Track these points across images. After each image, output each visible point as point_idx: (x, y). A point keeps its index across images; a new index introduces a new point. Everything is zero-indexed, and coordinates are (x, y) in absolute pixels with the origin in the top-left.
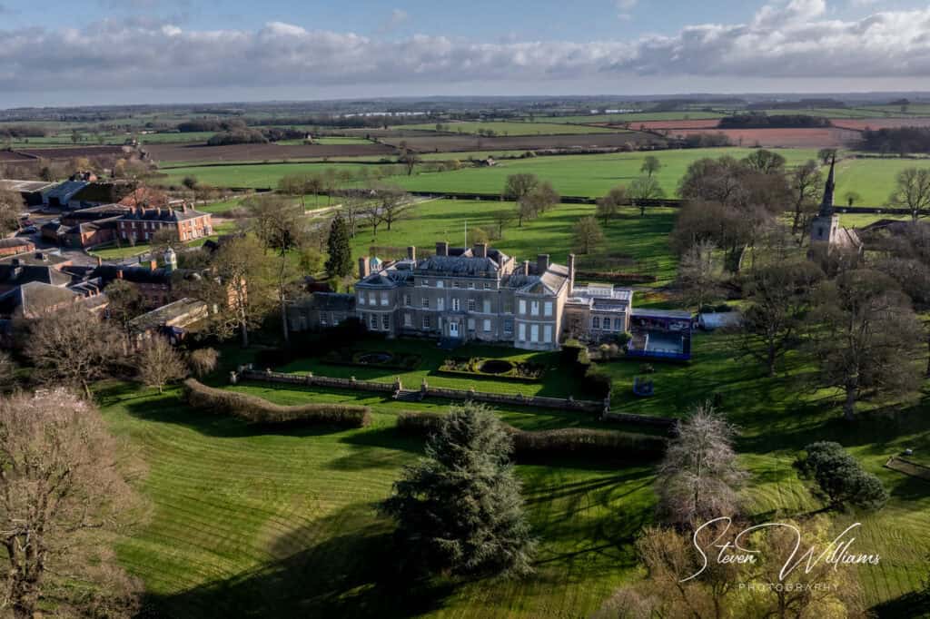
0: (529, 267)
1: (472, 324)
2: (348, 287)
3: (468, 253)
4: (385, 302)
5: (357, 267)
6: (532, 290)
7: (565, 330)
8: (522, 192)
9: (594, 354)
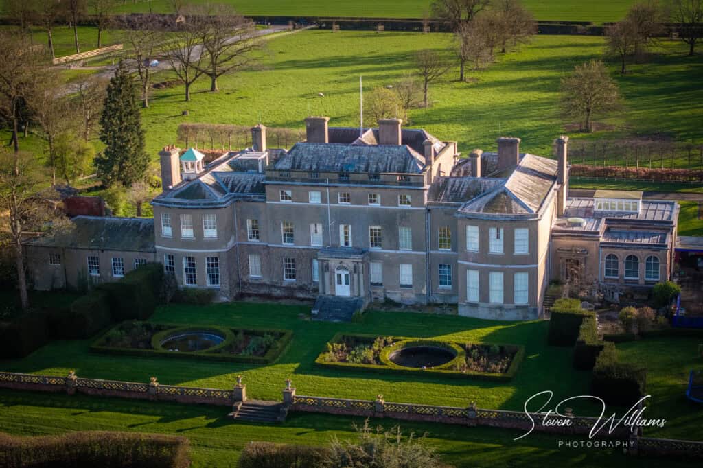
0: (484, 162)
1: (376, 272)
2: (139, 204)
3: (367, 137)
4: (210, 233)
5: (155, 166)
6: (490, 206)
7: (553, 280)
8: (464, 16)
9: (609, 325)
